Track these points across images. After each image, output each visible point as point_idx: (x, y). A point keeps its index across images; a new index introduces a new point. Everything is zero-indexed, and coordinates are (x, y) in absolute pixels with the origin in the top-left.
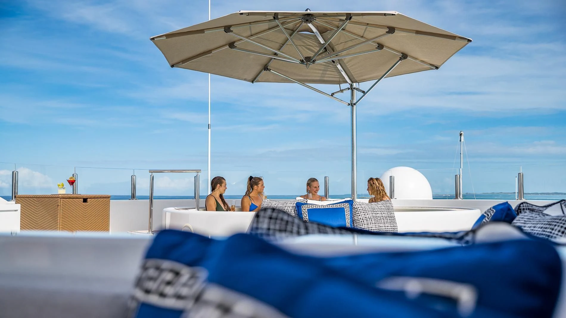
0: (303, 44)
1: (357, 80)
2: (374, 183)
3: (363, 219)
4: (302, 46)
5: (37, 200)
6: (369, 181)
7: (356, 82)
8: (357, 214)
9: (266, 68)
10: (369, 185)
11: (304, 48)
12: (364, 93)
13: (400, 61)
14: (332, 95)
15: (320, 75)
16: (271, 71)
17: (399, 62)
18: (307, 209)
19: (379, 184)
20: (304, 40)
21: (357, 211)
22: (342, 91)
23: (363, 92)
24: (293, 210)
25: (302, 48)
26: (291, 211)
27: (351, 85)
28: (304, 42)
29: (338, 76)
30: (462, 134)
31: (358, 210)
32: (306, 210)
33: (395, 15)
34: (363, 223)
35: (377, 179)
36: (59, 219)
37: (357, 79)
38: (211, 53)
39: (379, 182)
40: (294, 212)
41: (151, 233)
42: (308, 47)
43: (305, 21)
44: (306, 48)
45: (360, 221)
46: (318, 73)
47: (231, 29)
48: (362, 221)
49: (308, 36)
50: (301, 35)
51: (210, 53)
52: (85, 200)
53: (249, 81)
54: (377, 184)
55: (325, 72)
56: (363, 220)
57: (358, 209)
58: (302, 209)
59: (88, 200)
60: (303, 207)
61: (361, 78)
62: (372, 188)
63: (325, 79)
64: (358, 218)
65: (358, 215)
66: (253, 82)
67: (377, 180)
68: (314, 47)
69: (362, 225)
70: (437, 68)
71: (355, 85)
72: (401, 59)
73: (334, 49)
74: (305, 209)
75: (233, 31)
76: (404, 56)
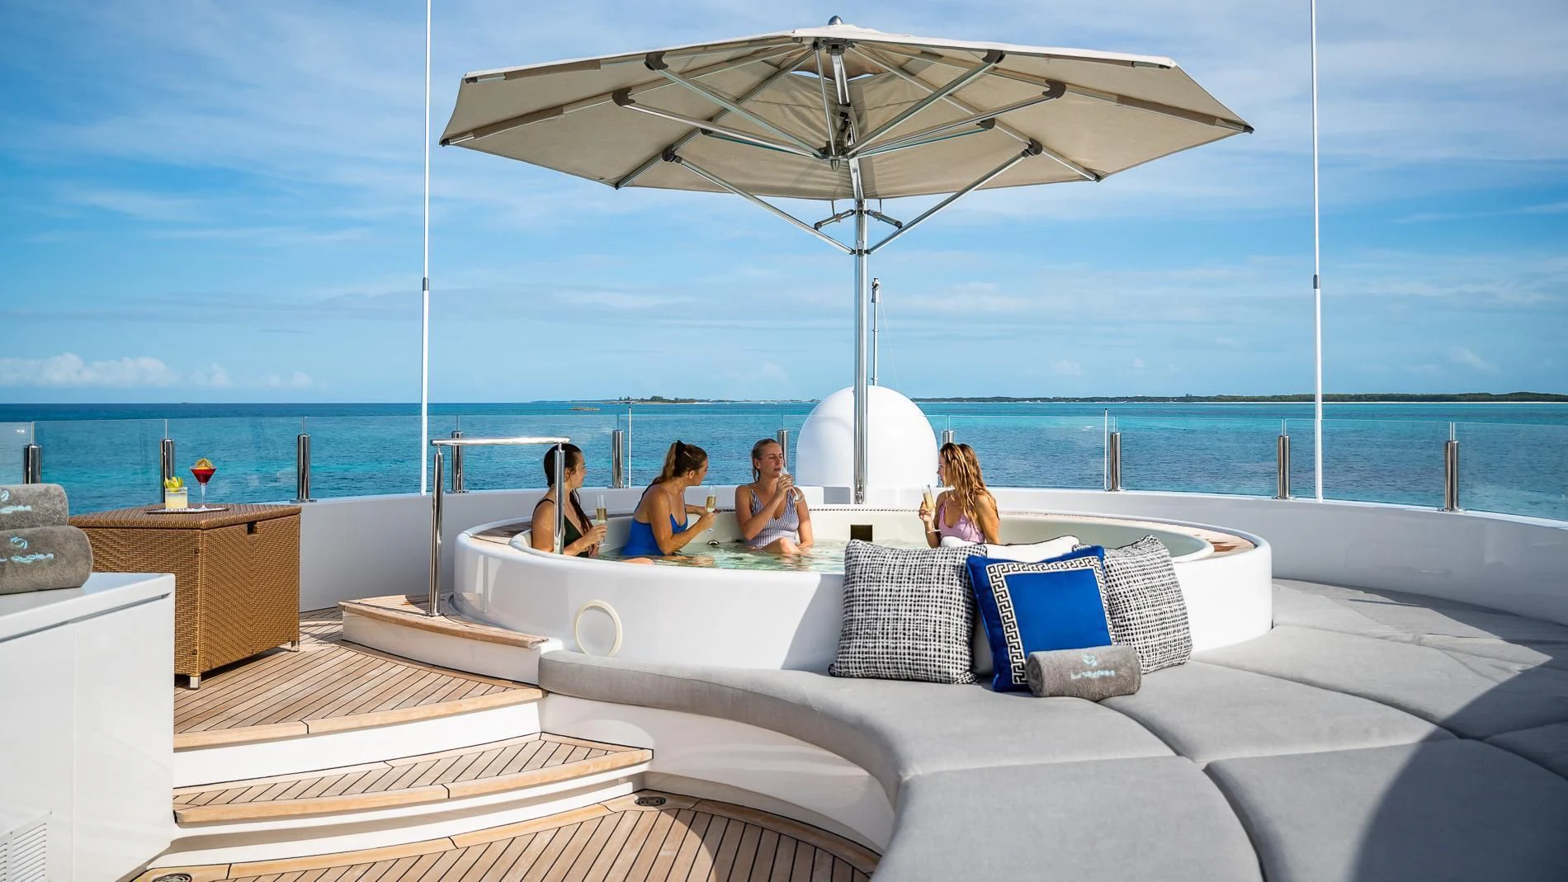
0: (789, 102)
1: (878, 193)
2: (954, 458)
3: (1127, 594)
4: (787, 105)
5: (122, 534)
6: (942, 451)
7: (874, 196)
8: (1110, 581)
9: (668, 153)
10: (944, 460)
11: (787, 110)
12: (900, 228)
13: (1023, 158)
14: (816, 228)
15: (793, 177)
16: (683, 162)
17: (1020, 160)
18: (1003, 575)
19: (966, 458)
20: (797, 94)
21: (1110, 574)
22: (837, 217)
23: (898, 224)
24: (955, 577)
25: (783, 111)
26: (952, 579)
27: (860, 203)
28: (794, 98)
29: (837, 182)
30: (877, 285)
31: (1110, 572)
32: (1003, 578)
33: (1168, 68)
34: (1127, 605)
35: (963, 447)
36: (199, 589)
37: (879, 191)
38: (561, 112)
39: (967, 455)
40: (961, 581)
41: (437, 614)
42: (799, 109)
43: (830, 47)
44: (793, 111)
45: (1121, 600)
46: (793, 172)
47: (665, 60)
48: (1125, 599)
49: (813, 85)
50: (795, 79)
51: (558, 114)
52: (251, 527)
53: (608, 183)
54: (963, 460)
55: (810, 171)
56: (1126, 597)
57: (1111, 569)
58: (990, 575)
59: (258, 525)
60: (992, 570)
61: (891, 189)
62: (949, 469)
63: (803, 186)
64: (1114, 593)
65: (1113, 583)
66: (617, 186)
67: (963, 451)
68: (815, 111)
69: (1127, 611)
70: (1098, 178)
71: (870, 204)
72: (1025, 154)
73: (864, 117)
74: (998, 576)
75: (667, 66)
76: (1035, 147)
